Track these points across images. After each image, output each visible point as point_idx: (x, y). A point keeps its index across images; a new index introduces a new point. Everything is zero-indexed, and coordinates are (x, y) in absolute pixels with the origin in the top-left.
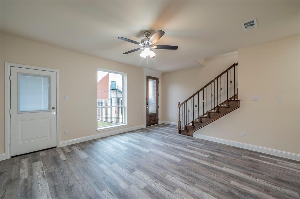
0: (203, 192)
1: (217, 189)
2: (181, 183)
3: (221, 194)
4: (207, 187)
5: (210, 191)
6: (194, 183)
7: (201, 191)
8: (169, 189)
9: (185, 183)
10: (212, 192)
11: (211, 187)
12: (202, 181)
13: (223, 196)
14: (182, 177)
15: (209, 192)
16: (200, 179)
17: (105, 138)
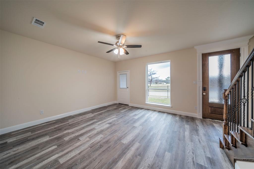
0: (81, 151)
1: (79, 161)
2: (94, 141)
3: (74, 162)
4: (85, 154)
5: (79, 156)
6: (91, 148)
7: (83, 150)
8: (91, 136)
9: (92, 143)
10: (78, 156)
11: (84, 157)
12: (91, 153)
13: (71, 163)
14: (100, 142)
15: (80, 154)
16: (94, 152)
17: (149, 110)
